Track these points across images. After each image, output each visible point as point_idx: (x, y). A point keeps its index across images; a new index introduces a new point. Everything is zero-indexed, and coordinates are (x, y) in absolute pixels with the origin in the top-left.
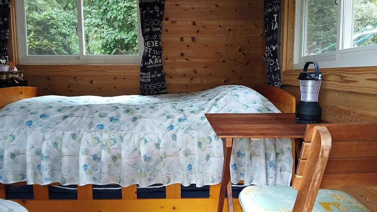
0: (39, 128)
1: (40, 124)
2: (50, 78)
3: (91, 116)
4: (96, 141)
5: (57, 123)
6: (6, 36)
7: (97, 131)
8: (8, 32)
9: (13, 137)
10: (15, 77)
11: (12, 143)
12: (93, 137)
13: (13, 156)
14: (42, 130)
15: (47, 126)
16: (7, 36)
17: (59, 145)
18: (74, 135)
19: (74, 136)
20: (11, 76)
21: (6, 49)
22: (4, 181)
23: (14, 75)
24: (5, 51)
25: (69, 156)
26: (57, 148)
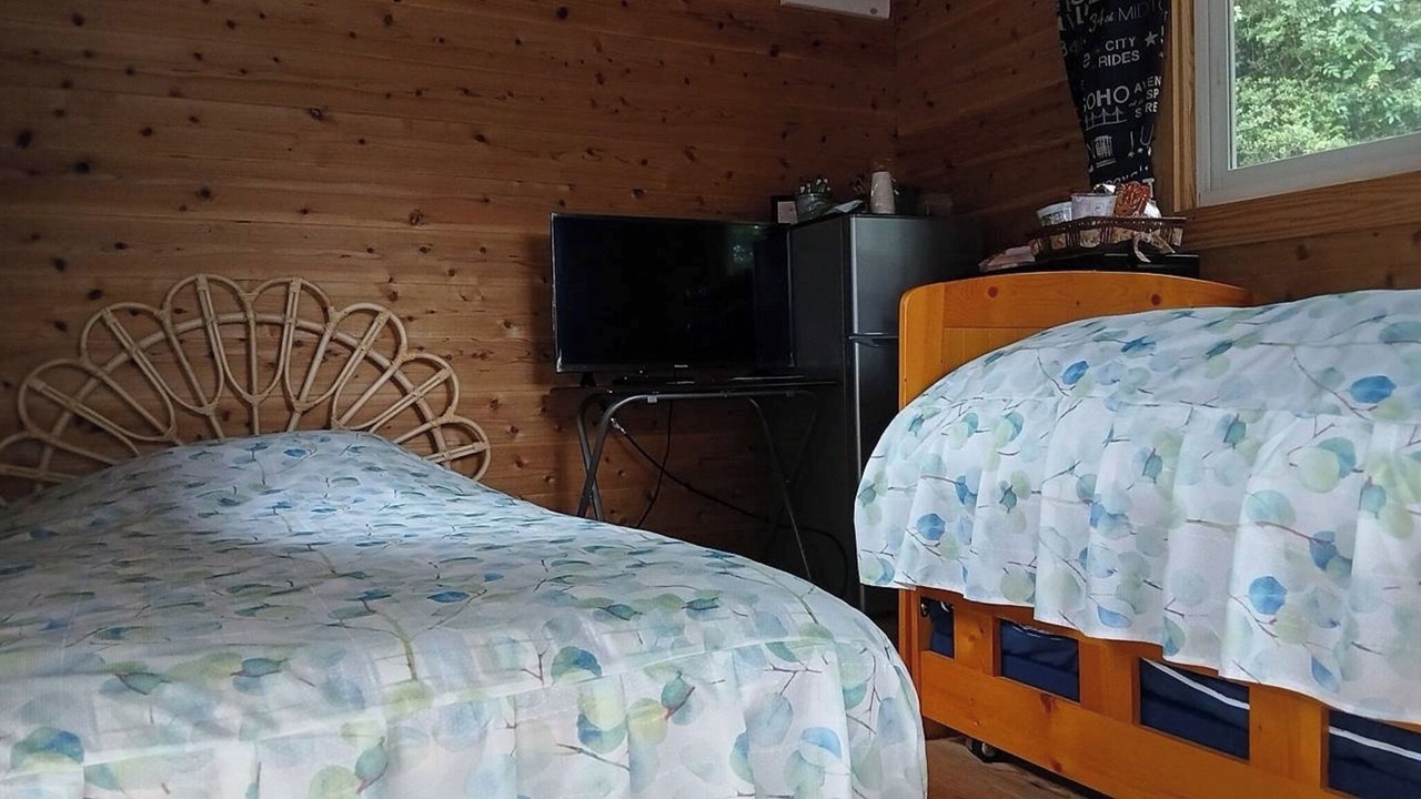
0: (1099, 392)
1: (1111, 376)
2: (1308, 245)
3: (1338, 340)
4: (1334, 462)
5: (1178, 373)
6: (1149, 101)
7: (1345, 409)
8: (1157, 87)
9: (1015, 425)
10: (1140, 242)
11: (1011, 447)
12: (1322, 438)
13: (1009, 495)
14: (1112, 398)
15: (1134, 384)
16: (1152, 101)
17: (1165, 469)
18: (1233, 424)
19: (1233, 431)
20: (1121, 235)
21: (1146, 151)
22: (971, 590)
23: (1135, 232)
24: (1145, 159)
25: (1199, 525)
26: (1155, 482)
